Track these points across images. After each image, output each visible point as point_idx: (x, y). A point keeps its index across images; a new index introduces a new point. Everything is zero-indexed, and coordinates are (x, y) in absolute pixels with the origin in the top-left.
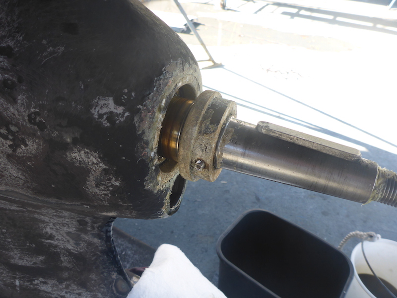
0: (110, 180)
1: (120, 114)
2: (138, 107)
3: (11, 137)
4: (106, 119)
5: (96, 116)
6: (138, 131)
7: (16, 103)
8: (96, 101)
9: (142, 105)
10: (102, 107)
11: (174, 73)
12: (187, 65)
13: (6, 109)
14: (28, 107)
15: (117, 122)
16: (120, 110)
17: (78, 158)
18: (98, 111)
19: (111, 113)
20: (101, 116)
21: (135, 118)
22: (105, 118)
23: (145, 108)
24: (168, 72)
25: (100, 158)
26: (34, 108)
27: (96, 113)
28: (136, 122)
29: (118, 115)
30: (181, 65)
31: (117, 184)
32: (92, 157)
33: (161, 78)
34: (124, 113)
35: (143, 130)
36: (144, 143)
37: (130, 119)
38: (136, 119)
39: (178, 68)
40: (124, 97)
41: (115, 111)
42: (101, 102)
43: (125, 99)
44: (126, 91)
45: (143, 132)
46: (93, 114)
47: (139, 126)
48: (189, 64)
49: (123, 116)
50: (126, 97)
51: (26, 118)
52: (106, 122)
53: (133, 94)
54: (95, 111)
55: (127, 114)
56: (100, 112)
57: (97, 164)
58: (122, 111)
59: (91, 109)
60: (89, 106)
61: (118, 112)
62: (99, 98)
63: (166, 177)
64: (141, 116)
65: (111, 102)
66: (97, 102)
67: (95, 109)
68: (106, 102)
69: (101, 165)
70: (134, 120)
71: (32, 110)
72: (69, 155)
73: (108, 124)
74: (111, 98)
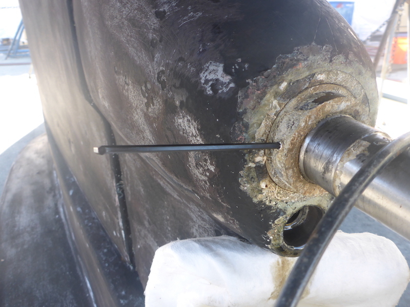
0: (206, 160)
1: (225, 83)
2: (247, 81)
3: (147, 95)
4: (211, 86)
5: (203, 81)
6: (240, 108)
7: (153, 60)
8: (207, 65)
9: (252, 80)
10: (211, 72)
11: (311, 57)
12: (341, 58)
13: (147, 66)
14: (159, 64)
15: (220, 91)
16: (226, 79)
17: (182, 125)
18: (206, 76)
19: (217, 80)
20: (207, 81)
21: (240, 92)
22: (210, 84)
23: (255, 84)
24: (301, 53)
25: (198, 129)
26: (162, 66)
27: (203, 78)
28: (240, 97)
29: (222, 84)
30: (329, 53)
31: (212, 168)
32: (192, 127)
33: (288, 57)
34: (229, 83)
35: (245, 109)
36: (243, 124)
37: (234, 92)
38: (240, 94)
39: (322, 55)
40: (235, 67)
41: (221, 79)
42: (211, 68)
43: (235, 68)
44: (240, 60)
45: (245, 112)
46: (201, 79)
47: (242, 103)
48: (347, 58)
49: (227, 87)
50: (237, 67)
51: (156, 76)
52: (209, 89)
53: (246, 66)
54: (203, 76)
55: (232, 85)
56: (207, 77)
57: (196, 137)
58: (228, 81)
59: (201, 73)
60: (200, 70)
61: (224, 81)
62: (211, 63)
63: (279, 193)
64: (247, 91)
65: (220, 68)
66: (208, 67)
67: (204, 73)
68: (215, 68)
69: (198, 138)
70: (237, 93)
71: (161, 68)
72: (176, 120)
73: (211, 92)
74: (222, 65)
